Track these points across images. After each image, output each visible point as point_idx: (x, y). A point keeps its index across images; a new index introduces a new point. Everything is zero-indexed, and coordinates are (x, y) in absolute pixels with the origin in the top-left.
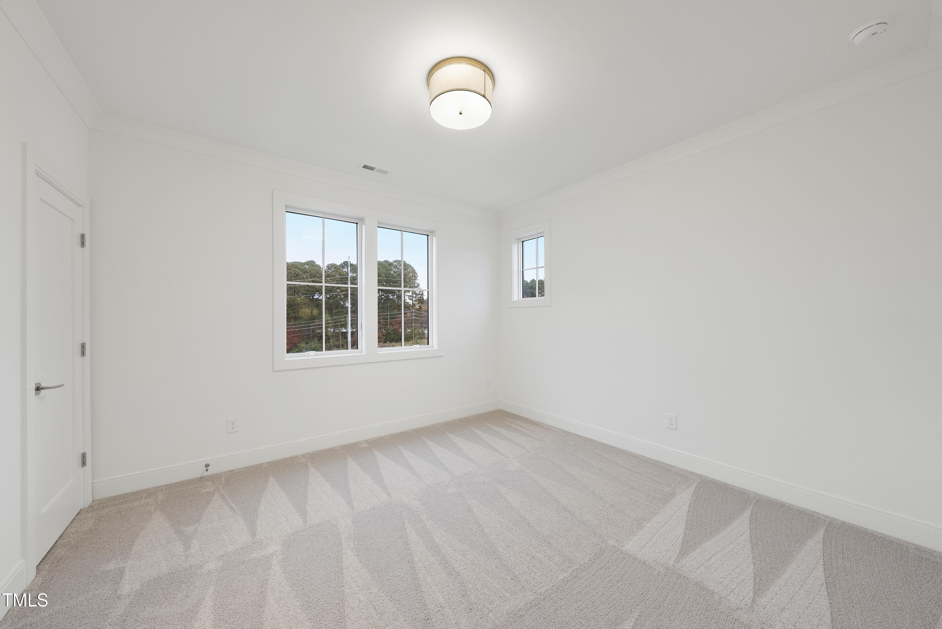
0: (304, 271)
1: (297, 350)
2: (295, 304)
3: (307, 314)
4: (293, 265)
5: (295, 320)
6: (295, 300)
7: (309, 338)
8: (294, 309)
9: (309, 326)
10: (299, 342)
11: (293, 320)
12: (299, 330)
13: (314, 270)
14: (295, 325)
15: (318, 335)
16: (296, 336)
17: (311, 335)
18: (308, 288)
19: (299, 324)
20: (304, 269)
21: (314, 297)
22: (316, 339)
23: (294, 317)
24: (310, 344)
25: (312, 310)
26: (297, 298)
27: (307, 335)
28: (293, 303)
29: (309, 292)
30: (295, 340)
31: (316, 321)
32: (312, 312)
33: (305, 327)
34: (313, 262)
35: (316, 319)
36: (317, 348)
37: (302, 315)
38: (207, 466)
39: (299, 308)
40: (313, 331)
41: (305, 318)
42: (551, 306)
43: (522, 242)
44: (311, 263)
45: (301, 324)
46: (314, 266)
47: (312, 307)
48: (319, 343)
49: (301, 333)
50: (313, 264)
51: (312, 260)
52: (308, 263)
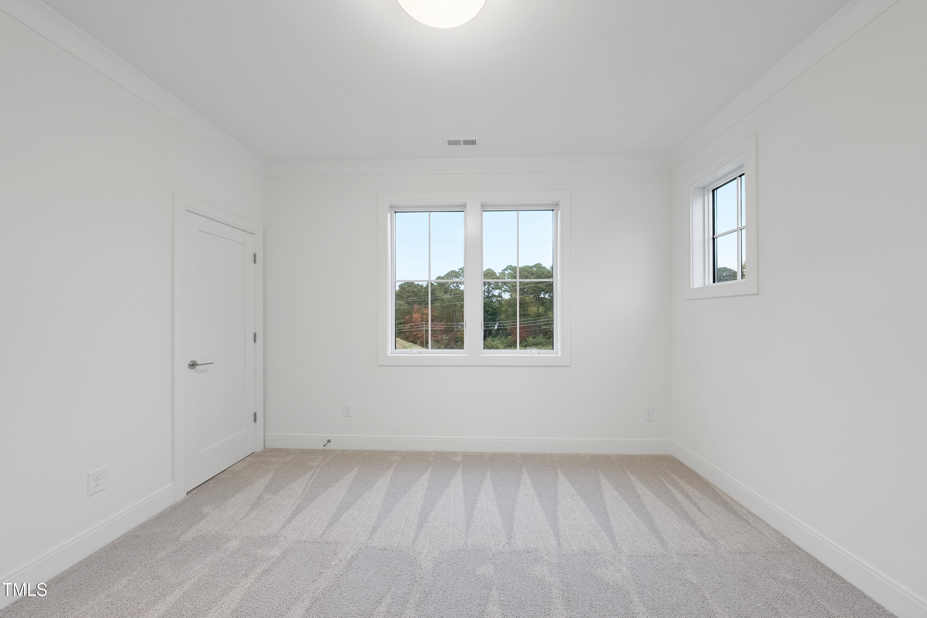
0: (531, 273)
1: (526, 343)
2: (524, 303)
3: (534, 311)
4: (523, 269)
5: (524, 317)
6: (524, 300)
7: (536, 333)
8: (524, 308)
9: (536, 323)
10: (527, 336)
11: (523, 317)
12: (527, 326)
13: (540, 272)
14: (525, 321)
15: (543, 331)
16: (525, 331)
17: (537, 331)
18: (535, 288)
19: (527, 320)
20: (531, 271)
21: (540, 296)
22: (541, 334)
23: (523, 314)
24: (537, 338)
25: (538, 308)
26: (526, 297)
27: (534, 330)
28: (523, 302)
29: (535, 291)
30: (524, 335)
31: (542, 318)
32: (538, 310)
33: (532, 323)
34: (540, 264)
35: (542, 316)
36: (542, 342)
37: (530, 313)
38: (329, 441)
39: (527, 307)
40: (540, 327)
41: (533, 315)
42: (758, 294)
43: (713, 191)
44: (538, 266)
45: (529, 320)
46: (540, 268)
47: (538, 305)
48: (544, 338)
49: (528, 329)
50: (540, 267)
51: (539, 263)
52: (535, 266)
